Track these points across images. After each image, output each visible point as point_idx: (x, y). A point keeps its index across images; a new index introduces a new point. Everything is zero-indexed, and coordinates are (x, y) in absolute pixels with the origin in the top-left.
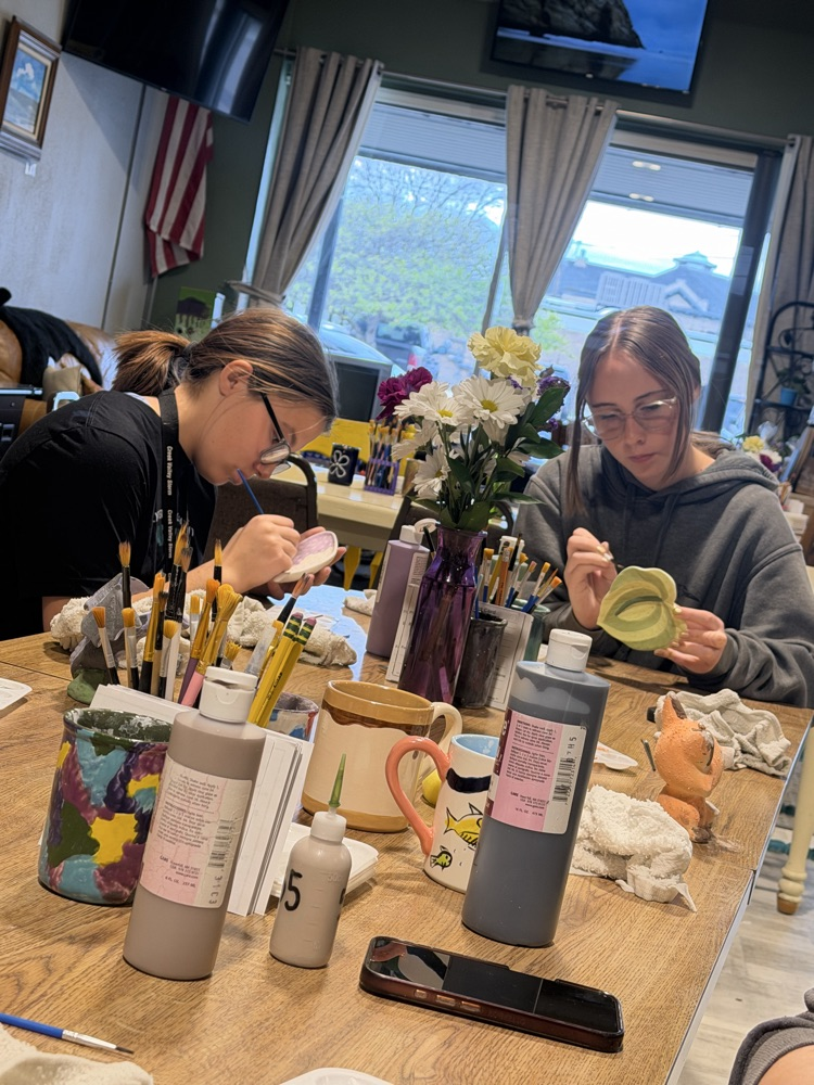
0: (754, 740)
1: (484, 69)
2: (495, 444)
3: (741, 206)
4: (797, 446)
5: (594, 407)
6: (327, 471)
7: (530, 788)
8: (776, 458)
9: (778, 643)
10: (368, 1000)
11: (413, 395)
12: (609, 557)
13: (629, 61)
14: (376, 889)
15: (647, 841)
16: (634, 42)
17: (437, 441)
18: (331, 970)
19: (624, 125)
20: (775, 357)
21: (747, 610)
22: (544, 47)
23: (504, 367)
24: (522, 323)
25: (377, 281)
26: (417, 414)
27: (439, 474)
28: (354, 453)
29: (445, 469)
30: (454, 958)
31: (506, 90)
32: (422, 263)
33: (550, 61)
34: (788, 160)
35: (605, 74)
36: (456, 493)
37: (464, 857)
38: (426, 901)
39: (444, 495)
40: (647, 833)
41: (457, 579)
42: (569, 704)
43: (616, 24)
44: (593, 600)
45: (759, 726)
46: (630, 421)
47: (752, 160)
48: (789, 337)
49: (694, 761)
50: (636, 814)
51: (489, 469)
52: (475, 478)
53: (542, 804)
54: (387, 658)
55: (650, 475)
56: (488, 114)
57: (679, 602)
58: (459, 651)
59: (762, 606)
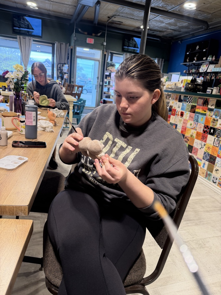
0: (60, 114)
1: (13, 33)
2: (20, 80)
3: (51, 51)
4: (63, 81)
5: (34, 75)
6: (2, 90)
7: (30, 120)
8: (61, 83)
9: (62, 103)
10: (13, 148)
11: (7, 74)
12: (39, 94)
13: (33, 32)
14: (13, 136)
15: (47, 125)
16: (33, 29)
17: (12, 80)
18: (8, 146)
19: (34, 41)
20: (59, 70)
21: (58, 99)
22: (21, 30)
23: (19, 69)
24: (26, 68)
25: (5, 65)
26: (8, 77)
27: (13, 85)
28: (5, 87)
29: (14, 84)
30: (25, 142)
31: (17, 36)
32: (11, 62)
33: (22, 32)
34: (56, 45)
35: (30, 34)
36: (16, 87)
37: (24, 130)
38: (20, 136)
39: (15, 88)
40: (47, 124)
41: (19, 98)
42: (33, 109)
43: (30, 27)
44: (38, 100)
45: (61, 112)
46: (39, 77)
47: (51, 45)
48: (60, 68)
49: (52, 116)
50: (46, 122)
51: (20, 83)
52: (18, 85)
53: (32, 122)
54: (12, 110)
55: (42, 84)
56: (15, 40)
57: (48, 98)
58: (21, 108)
59: (59, 99)
